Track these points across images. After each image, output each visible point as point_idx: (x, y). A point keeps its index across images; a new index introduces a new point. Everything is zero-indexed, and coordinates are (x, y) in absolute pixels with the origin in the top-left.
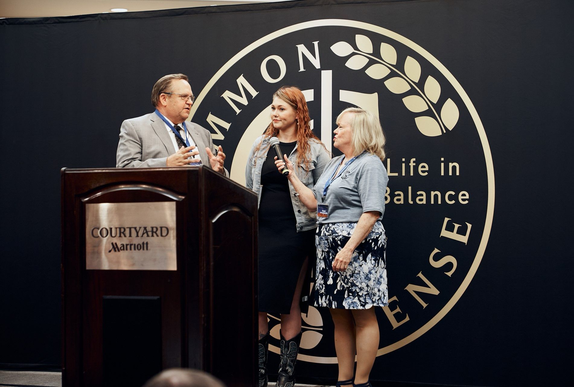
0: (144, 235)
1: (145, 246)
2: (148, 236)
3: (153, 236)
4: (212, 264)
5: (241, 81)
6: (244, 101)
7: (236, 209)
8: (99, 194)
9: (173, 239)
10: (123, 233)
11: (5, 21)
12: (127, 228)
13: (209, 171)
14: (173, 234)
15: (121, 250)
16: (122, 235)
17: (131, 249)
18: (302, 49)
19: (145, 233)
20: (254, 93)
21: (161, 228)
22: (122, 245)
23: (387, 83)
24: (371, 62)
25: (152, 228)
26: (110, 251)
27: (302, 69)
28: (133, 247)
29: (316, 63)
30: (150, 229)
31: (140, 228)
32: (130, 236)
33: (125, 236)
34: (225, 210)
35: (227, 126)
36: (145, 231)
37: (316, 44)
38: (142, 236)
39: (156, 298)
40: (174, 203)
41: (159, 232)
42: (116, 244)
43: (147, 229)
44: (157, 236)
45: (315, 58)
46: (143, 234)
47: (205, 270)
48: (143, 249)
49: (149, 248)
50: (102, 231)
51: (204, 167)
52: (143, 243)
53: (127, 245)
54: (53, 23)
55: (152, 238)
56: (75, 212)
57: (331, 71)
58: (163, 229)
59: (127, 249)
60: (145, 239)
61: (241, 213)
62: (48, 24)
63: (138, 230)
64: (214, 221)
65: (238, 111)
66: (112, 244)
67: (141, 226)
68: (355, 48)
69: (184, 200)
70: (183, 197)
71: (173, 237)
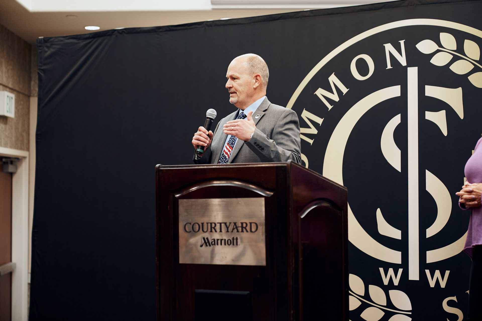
0: (234, 231)
1: (235, 241)
2: (238, 231)
3: (242, 231)
4: (301, 259)
5: (333, 79)
6: (335, 97)
7: (325, 204)
8: (194, 189)
9: (262, 235)
10: (214, 228)
11: (124, 30)
12: (218, 223)
13: (297, 167)
14: (262, 229)
15: (212, 245)
16: (213, 230)
17: (221, 244)
18: (389, 47)
19: (235, 228)
20: (345, 90)
21: (251, 223)
22: (213, 240)
23: (470, 78)
24: (455, 59)
25: (242, 223)
26: (201, 246)
27: (389, 67)
28: (223, 241)
29: (403, 61)
30: (240, 225)
31: (230, 223)
32: (221, 231)
33: (216, 231)
34: (314, 205)
35: (320, 121)
36: (235, 227)
37: (402, 42)
38: (232, 232)
39: (246, 293)
40: (263, 199)
41: (248, 228)
42: (207, 239)
43: (237, 224)
44: (247, 231)
45: (402, 56)
46: (233, 229)
47: (293, 266)
48: (233, 244)
49: (238, 243)
50: (194, 226)
51: (292, 163)
52: (233, 239)
53: (218, 240)
54: (165, 31)
55: (242, 233)
56: (169, 207)
57: (417, 68)
58: (253, 224)
59: (218, 244)
60: (235, 235)
61: (331, 208)
62: (159, 32)
63: (228, 226)
64: (302, 217)
65: (330, 107)
66: (204, 238)
67: (230, 222)
68: (440, 45)
69: (272, 195)
70: (272, 194)
71: (262, 232)
